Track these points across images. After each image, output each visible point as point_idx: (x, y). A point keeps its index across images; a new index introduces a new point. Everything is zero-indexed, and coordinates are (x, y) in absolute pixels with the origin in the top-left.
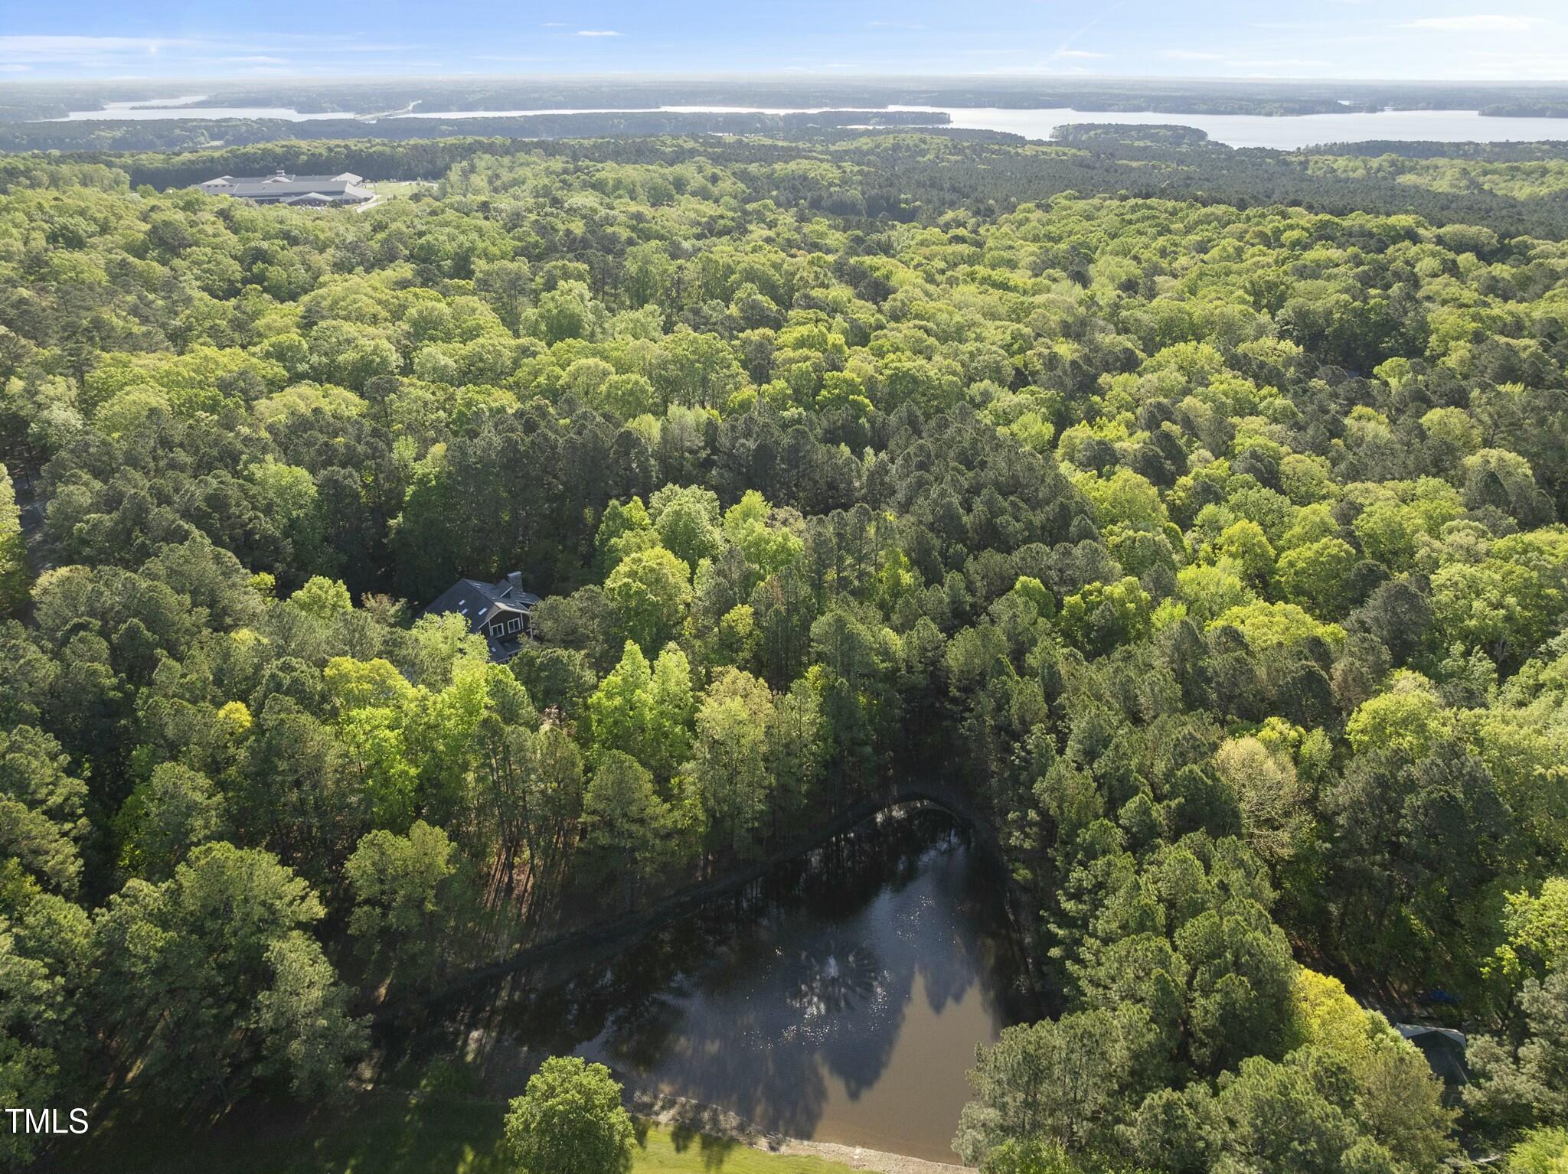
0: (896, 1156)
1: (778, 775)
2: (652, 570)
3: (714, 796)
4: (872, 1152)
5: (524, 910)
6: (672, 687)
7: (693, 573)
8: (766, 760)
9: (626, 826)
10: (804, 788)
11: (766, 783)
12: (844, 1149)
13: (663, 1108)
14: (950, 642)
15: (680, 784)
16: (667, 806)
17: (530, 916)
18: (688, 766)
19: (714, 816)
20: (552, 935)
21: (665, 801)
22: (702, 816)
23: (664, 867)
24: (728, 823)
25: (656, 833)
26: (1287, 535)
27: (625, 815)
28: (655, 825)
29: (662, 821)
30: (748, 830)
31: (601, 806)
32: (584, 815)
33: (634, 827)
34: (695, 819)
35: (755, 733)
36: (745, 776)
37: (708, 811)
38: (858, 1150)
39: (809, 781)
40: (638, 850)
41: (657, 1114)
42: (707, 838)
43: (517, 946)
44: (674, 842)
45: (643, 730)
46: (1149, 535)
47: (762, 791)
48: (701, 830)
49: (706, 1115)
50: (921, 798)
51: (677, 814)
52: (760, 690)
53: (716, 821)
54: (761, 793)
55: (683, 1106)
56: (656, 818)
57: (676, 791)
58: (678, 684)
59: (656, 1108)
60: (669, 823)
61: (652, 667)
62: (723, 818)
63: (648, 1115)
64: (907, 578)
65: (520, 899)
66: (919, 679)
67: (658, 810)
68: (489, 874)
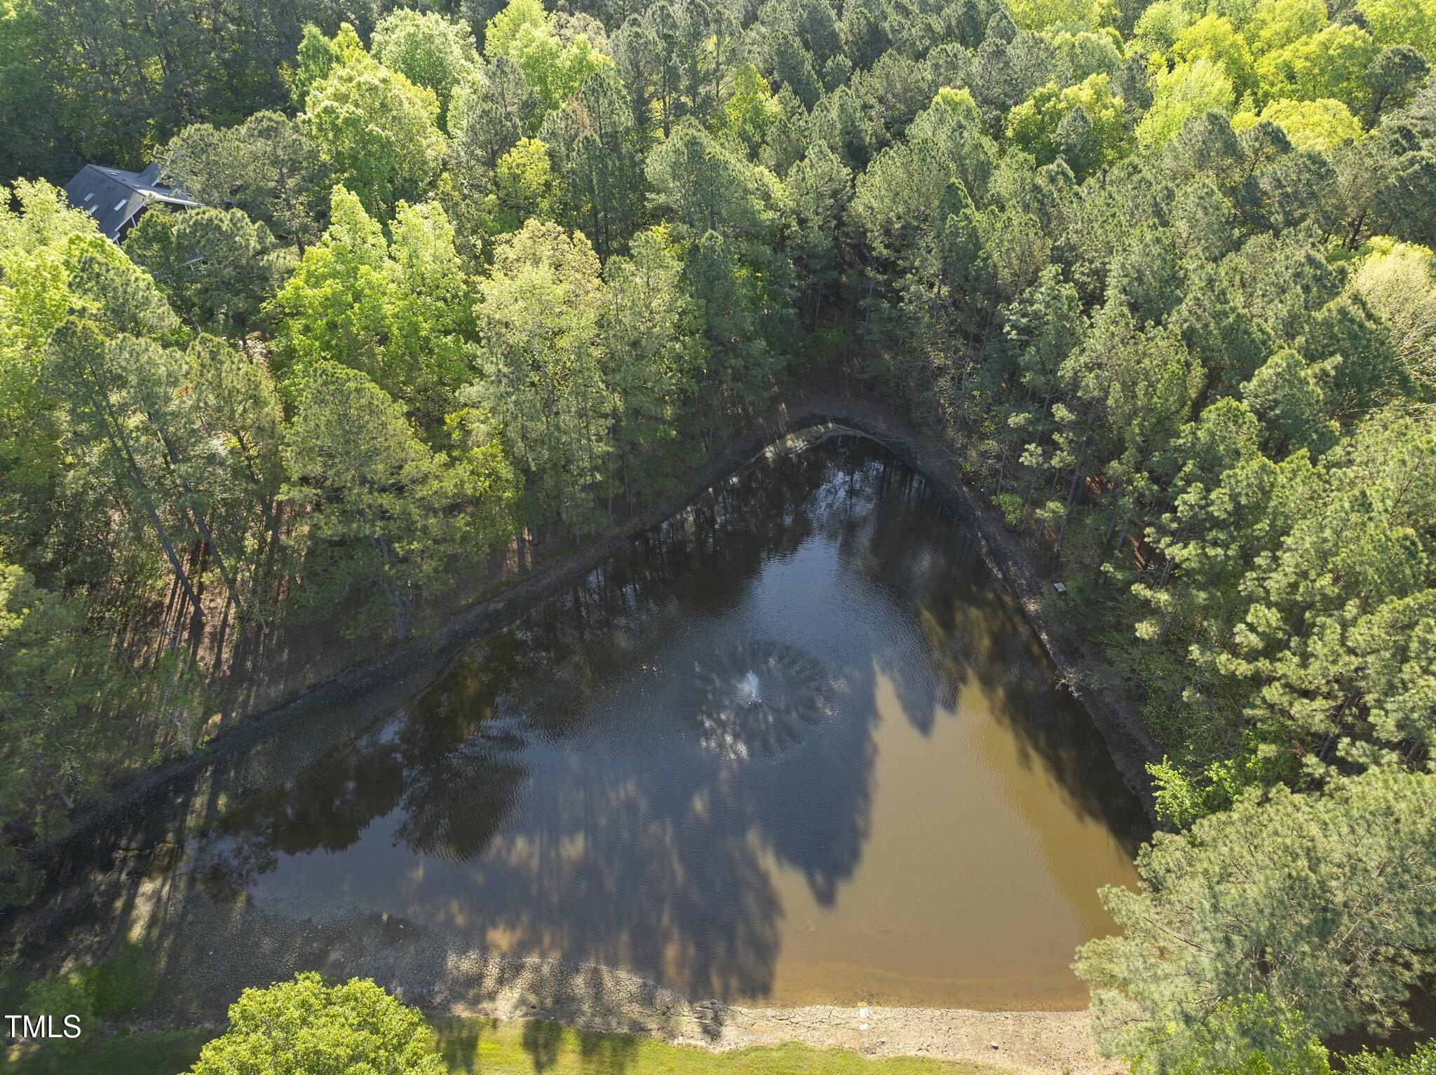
0: (929, 1012)
1: (625, 393)
2: (373, 89)
3: (524, 437)
4: (886, 1012)
5: (225, 656)
6: (428, 266)
7: (444, 109)
8: (604, 367)
9: (367, 499)
10: (669, 412)
11: (607, 408)
12: (837, 1011)
13: (501, 981)
14: (861, 177)
15: (462, 425)
16: (442, 457)
17: (237, 666)
18: (472, 391)
19: (527, 471)
20: (277, 691)
21: (436, 449)
22: (506, 471)
23: (451, 562)
24: (549, 482)
25: (428, 508)
26: (1265, 33)
27: (364, 481)
28: (422, 492)
29: (435, 485)
30: (585, 488)
31: (316, 469)
32: (284, 487)
33: (386, 500)
34: (494, 475)
35: (581, 323)
36: (568, 401)
37: (519, 464)
38: (863, 1011)
39: (672, 403)
40: (399, 539)
41: (492, 996)
42: (520, 510)
43: (217, 718)
44: (461, 521)
45: (384, 340)
46: (1094, 37)
47: (602, 421)
48: (508, 494)
49: (579, 983)
50: (823, 421)
51: (462, 470)
52: (579, 250)
53: (530, 478)
54: (600, 426)
55: (537, 969)
56: (424, 479)
57: (456, 435)
58: (436, 258)
59: (489, 983)
60: (449, 485)
61: (387, 233)
62: (542, 470)
63: (474, 1002)
64: (772, 106)
65: (218, 638)
66: (818, 239)
67: (425, 466)
68: (160, 604)
